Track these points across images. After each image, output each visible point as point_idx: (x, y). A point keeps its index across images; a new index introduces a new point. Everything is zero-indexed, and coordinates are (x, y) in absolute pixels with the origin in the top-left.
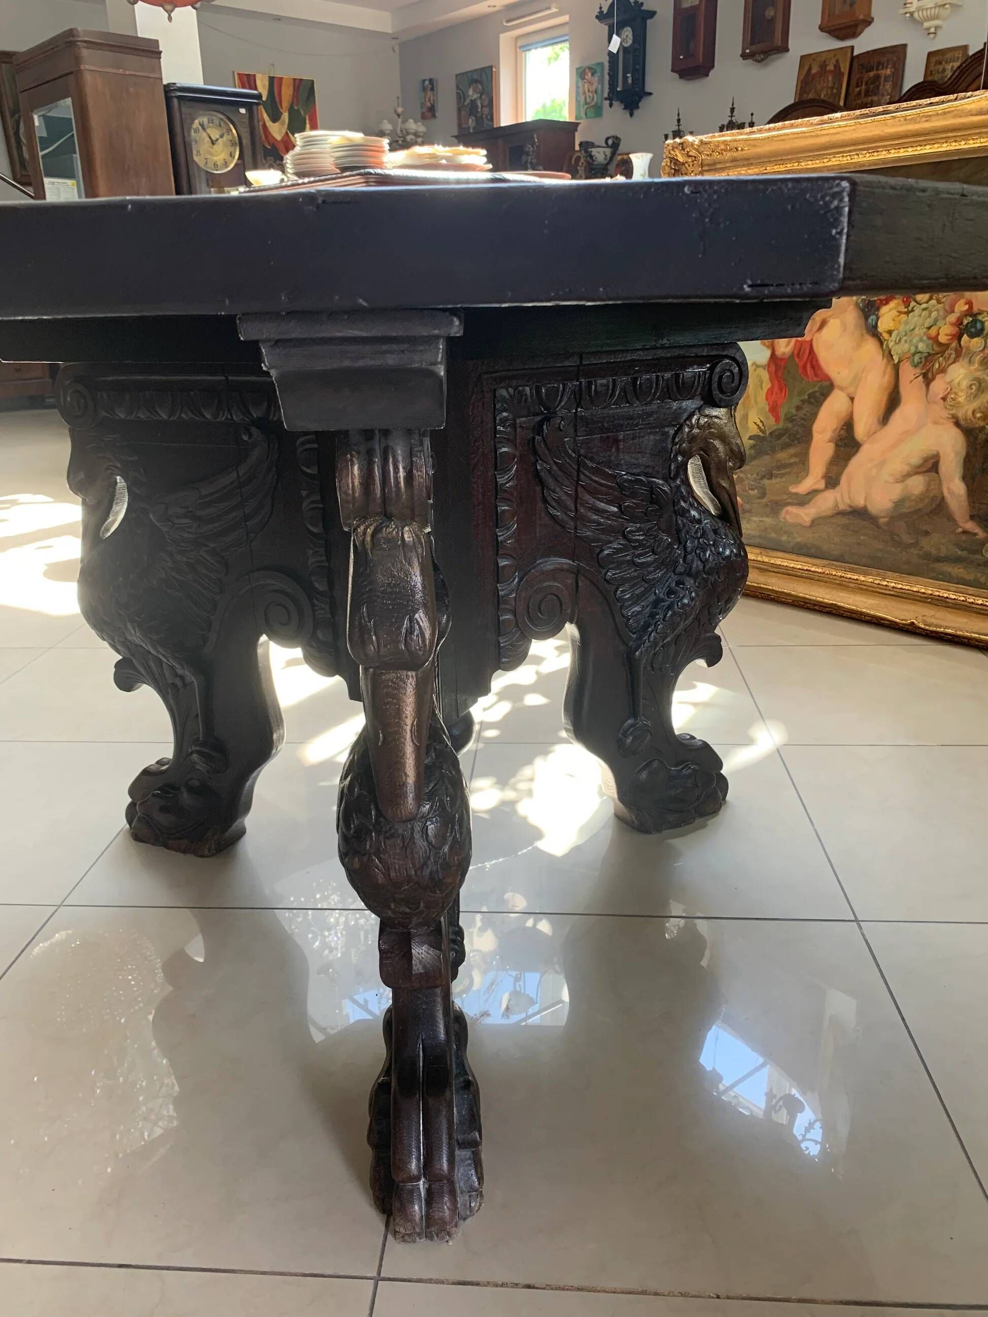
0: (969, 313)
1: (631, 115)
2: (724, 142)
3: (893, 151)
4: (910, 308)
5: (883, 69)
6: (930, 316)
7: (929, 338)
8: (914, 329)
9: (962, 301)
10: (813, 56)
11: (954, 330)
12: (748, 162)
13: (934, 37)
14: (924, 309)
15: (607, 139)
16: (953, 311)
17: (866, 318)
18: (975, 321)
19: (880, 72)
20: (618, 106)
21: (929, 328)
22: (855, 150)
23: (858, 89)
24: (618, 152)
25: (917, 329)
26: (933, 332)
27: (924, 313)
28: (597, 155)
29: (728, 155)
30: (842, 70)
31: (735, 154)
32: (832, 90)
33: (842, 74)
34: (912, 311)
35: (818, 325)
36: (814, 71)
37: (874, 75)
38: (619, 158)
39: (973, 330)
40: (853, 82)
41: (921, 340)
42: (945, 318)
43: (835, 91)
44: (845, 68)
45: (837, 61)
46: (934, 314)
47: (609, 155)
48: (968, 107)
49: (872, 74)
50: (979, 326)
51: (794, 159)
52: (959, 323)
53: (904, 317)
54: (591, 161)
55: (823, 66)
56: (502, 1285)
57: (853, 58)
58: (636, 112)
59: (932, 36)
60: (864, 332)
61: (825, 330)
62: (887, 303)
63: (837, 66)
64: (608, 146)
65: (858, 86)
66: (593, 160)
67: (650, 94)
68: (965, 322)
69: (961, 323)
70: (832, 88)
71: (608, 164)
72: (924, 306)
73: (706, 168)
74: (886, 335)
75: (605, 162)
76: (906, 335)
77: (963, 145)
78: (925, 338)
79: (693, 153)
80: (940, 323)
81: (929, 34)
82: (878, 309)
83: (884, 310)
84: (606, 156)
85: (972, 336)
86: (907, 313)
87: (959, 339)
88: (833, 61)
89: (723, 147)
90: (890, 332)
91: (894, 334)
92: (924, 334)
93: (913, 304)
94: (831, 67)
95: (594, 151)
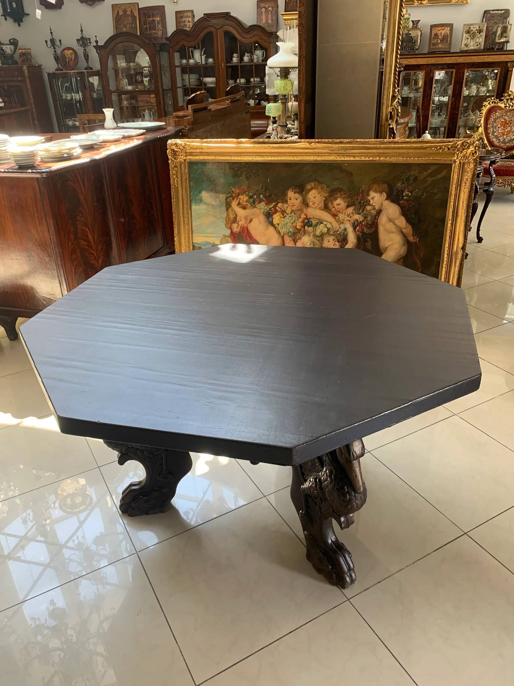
0: (306, 218)
1: (19, 25)
2: (196, 145)
3: (269, 158)
4: (284, 216)
5: (155, 17)
6: (292, 219)
7: (293, 227)
8: (287, 224)
9: (303, 214)
10: (118, 6)
11: (302, 224)
12: (208, 154)
13: (177, 4)
14: (290, 216)
15: (10, 40)
16: (300, 218)
17: (268, 219)
18: (309, 222)
19: (155, 18)
20: (10, 21)
21: (293, 223)
22: (254, 155)
23: (146, 26)
24: (18, 48)
25: (288, 224)
26: (294, 224)
27: (290, 218)
28: (6, 49)
29: (198, 151)
30: (135, 15)
31: (202, 150)
32: (132, 25)
33: (136, 17)
34: (286, 217)
35: (249, 220)
36: (121, 13)
37: (152, 20)
38: (20, 51)
39: (309, 224)
40: (142, 22)
41: (290, 227)
42: (298, 220)
43: (133, 25)
44: (136, 14)
45: (131, 10)
46: (294, 218)
47: (13, 50)
48: (297, 146)
49: (151, 19)
50: (310, 223)
51: (228, 155)
52: (303, 222)
53: (283, 219)
54: (3, 53)
55: (125, 11)
56: (374, 585)
57: (139, 9)
58: (21, 24)
59: (176, 3)
60: (268, 224)
61: (252, 223)
62: (275, 213)
63: (132, 12)
64: (11, 44)
65: (145, 25)
66: (5, 52)
67: (28, 14)
68: (306, 221)
69: (304, 222)
70: (132, 24)
71: (13, 54)
72: (290, 215)
73: (188, 154)
74: (277, 226)
75: (12, 53)
76: (284, 225)
77: (296, 159)
78: (292, 227)
79: (181, 148)
80: (297, 221)
81: (174, 2)
82: (272, 216)
83: (275, 216)
84: (12, 50)
85: (308, 227)
86: (284, 217)
87: (304, 227)
88: (129, 9)
89: (196, 147)
90: (278, 224)
91: (280, 225)
92: (291, 225)
93: (285, 214)
94: (129, 13)
95: (4, 47)
